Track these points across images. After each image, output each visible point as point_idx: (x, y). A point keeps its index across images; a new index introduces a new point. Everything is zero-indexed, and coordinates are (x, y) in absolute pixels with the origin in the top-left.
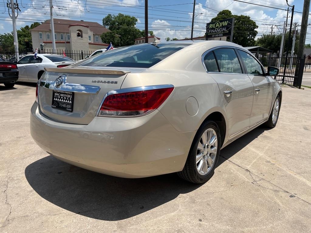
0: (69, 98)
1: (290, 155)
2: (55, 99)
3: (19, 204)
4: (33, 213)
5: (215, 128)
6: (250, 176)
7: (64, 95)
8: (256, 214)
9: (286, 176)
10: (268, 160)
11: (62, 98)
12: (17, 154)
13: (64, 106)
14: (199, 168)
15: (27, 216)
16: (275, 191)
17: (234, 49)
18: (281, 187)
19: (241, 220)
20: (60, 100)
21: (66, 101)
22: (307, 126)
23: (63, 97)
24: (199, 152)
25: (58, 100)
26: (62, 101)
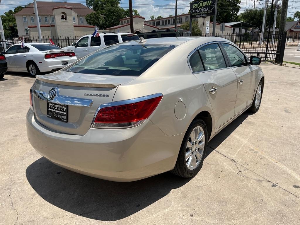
0: (63, 109)
1: (272, 141)
2: (49, 109)
3: (25, 209)
4: (38, 218)
5: (202, 125)
6: (236, 167)
7: (58, 106)
8: (242, 205)
9: (269, 164)
10: (252, 148)
11: (56, 108)
12: (16, 154)
13: (59, 116)
14: (188, 165)
15: (33, 221)
16: (259, 181)
17: (217, 43)
18: (263, 176)
19: (228, 213)
20: (55, 111)
21: (61, 112)
22: (288, 109)
23: (58, 108)
24: (188, 150)
25: (53, 110)
26: (57, 111)
